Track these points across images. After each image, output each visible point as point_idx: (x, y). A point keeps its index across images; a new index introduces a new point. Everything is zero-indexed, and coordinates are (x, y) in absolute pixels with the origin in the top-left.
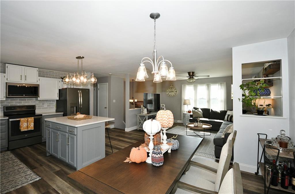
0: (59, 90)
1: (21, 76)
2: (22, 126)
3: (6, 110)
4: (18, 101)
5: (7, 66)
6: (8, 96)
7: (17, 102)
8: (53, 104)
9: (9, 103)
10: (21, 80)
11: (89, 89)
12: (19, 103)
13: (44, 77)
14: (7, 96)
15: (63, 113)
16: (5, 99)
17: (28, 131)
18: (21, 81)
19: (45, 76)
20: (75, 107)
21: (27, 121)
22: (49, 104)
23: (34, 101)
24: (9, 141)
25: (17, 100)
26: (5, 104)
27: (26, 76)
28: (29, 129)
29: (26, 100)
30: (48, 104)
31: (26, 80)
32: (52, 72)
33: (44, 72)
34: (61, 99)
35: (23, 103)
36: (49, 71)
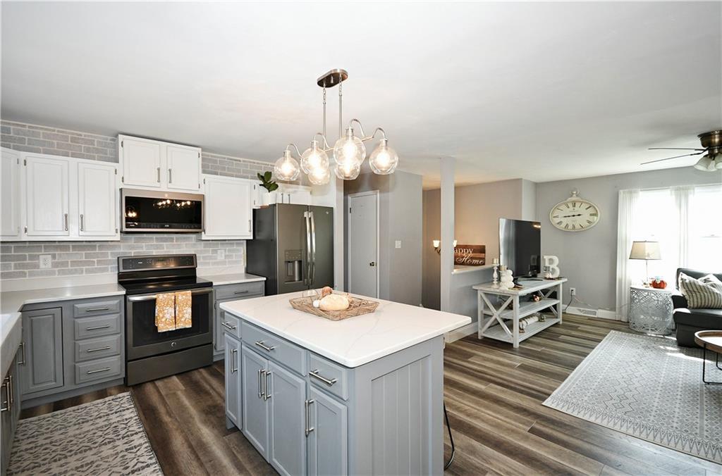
0: (254, 210)
1: (159, 169)
2: (161, 315)
3: (124, 269)
4: (155, 243)
5: (122, 142)
6: (127, 227)
7: (152, 245)
8: (239, 251)
9: (133, 248)
10: (159, 181)
11: (332, 208)
12: (157, 247)
13: (216, 174)
14: (125, 229)
15: (265, 279)
16: (118, 237)
17: (176, 330)
18: (158, 184)
19: (219, 171)
20: (296, 262)
21: (175, 303)
22: (229, 251)
23: (194, 242)
24: (129, 359)
25: (152, 238)
26: (122, 251)
27: (170, 170)
28: (180, 326)
29: (173, 238)
30: (225, 250)
31: (170, 182)
32: (235, 162)
33: (216, 161)
34: (257, 237)
35: (165, 250)
36: (228, 159)
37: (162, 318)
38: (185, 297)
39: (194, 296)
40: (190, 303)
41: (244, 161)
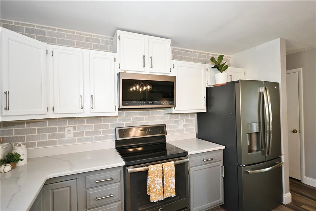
1: (144, 57)
2: (153, 186)
3: (120, 137)
4: (138, 116)
5: (119, 36)
6: (123, 105)
7: (136, 118)
8: (192, 120)
9: (124, 120)
10: (144, 67)
11: (279, 83)
12: (140, 119)
14: (122, 107)
15: (224, 147)
16: (116, 113)
17: (166, 199)
18: (143, 69)
21: (163, 173)
22: (186, 121)
26: (118, 123)
27: (151, 58)
31: (152, 67)
32: (188, 53)
33: (177, 52)
34: (210, 111)
35: (145, 121)
36: (184, 50)
37: (154, 189)
38: (170, 167)
39: (176, 166)
40: (174, 173)
41: (194, 52)
